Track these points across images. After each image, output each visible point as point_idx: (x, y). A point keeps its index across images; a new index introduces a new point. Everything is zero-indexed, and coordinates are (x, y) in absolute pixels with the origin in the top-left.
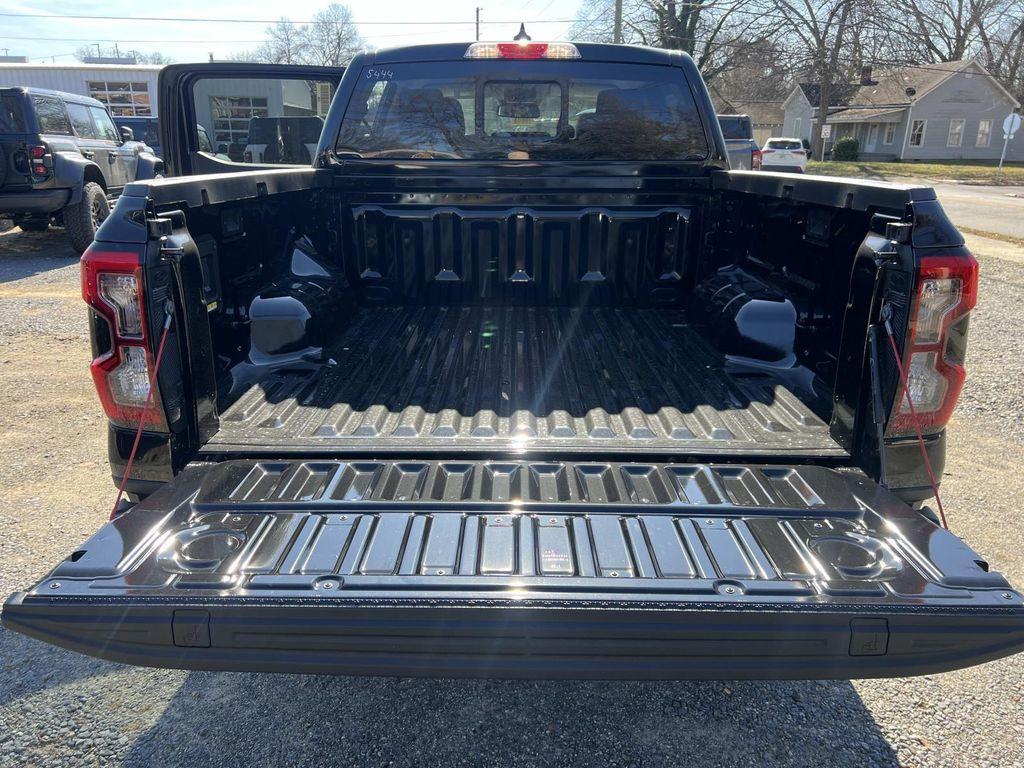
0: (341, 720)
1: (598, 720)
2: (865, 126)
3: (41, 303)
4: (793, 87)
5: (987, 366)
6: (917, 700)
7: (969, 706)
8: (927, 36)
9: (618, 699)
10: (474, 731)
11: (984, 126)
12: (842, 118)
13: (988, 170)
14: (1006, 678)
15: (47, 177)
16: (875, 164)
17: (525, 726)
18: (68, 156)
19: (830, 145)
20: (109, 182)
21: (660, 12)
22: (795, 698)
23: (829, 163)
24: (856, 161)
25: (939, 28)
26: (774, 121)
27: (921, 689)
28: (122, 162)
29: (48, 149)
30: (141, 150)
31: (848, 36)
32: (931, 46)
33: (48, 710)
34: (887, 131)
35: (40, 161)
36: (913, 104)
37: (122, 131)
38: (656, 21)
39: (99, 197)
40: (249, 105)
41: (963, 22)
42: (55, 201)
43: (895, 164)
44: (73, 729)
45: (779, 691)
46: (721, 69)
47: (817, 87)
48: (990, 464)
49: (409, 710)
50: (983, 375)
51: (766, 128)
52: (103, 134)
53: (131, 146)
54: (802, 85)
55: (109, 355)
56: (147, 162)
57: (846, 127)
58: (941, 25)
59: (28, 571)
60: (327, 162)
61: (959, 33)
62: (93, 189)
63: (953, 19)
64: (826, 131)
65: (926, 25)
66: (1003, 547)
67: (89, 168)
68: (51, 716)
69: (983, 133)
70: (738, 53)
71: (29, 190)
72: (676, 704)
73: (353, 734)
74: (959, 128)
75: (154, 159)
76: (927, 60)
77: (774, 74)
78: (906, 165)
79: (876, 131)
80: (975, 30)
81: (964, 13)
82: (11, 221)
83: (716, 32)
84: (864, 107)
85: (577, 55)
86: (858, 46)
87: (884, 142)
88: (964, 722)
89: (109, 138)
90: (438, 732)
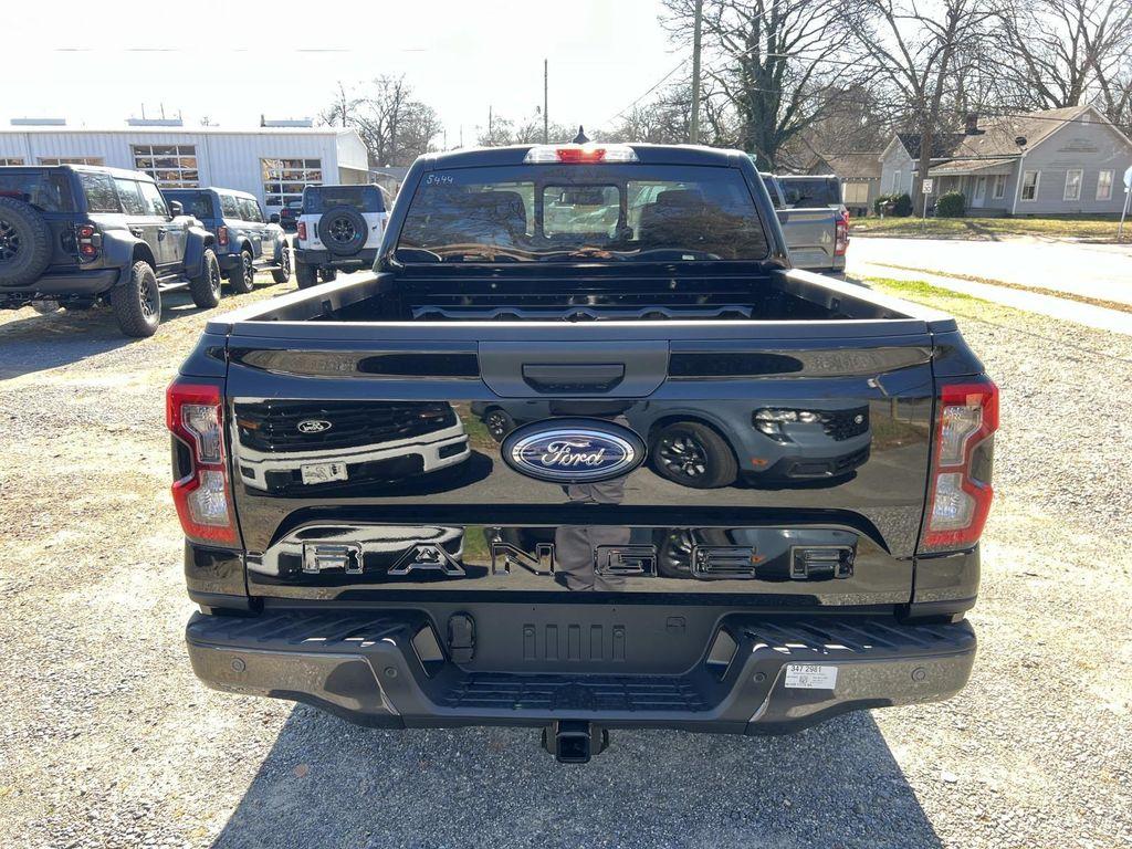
0: (400, 828)
1: (656, 831)
2: (971, 179)
3: (89, 391)
4: (891, 137)
5: (1085, 455)
6: (979, 812)
7: (1033, 819)
8: (1038, 79)
9: (676, 810)
10: (532, 841)
11: (1105, 177)
12: (947, 170)
13: (1109, 225)
14: (1075, 791)
15: (95, 257)
16: (984, 221)
17: (582, 836)
18: (116, 235)
19: (932, 199)
20: (157, 259)
21: (743, 60)
22: (855, 810)
23: (932, 220)
24: (962, 217)
25: (1051, 71)
26: (871, 174)
27: (985, 802)
28: (171, 237)
29: (97, 228)
30: (191, 224)
31: (951, 81)
32: (1044, 91)
33: (113, 817)
34: (996, 183)
35: (88, 241)
36: (1024, 155)
37: (171, 206)
38: (738, 70)
39: (148, 275)
40: (302, 167)
41: (1078, 65)
42: (103, 281)
43: (1006, 221)
44: (139, 836)
45: (840, 803)
46: (812, 118)
47: (917, 138)
48: (1080, 564)
49: (467, 819)
50: (1080, 465)
51: (862, 182)
52: (152, 209)
53: (181, 220)
54: (900, 136)
55: (190, 477)
56: (197, 237)
57: (951, 180)
58: (1054, 67)
59: (88, 677)
60: (387, 264)
61: (1074, 76)
62: (143, 267)
63: (1067, 60)
64: (927, 186)
65: (1038, 68)
66: (1085, 654)
67: (138, 246)
68: (116, 824)
69: (1103, 186)
70: (829, 102)
71: (75, 271)
72: (735, 816)
73: (412, 843)
74: (1077, 178)
75: (204, 234)
76: (1039, 105)
77: (869, 124)
78: (1018, 221)
79: (985, 183)
80: (1092, 72)
81: (1079, 54)
82: (56, 302)
83: (804, 81)
84: (969, 158)
85: (635, 158)
86: (961, 93)
87: (994, 196)
88: (1027, 836)
89: (158, 214)
90: (495, 841)
